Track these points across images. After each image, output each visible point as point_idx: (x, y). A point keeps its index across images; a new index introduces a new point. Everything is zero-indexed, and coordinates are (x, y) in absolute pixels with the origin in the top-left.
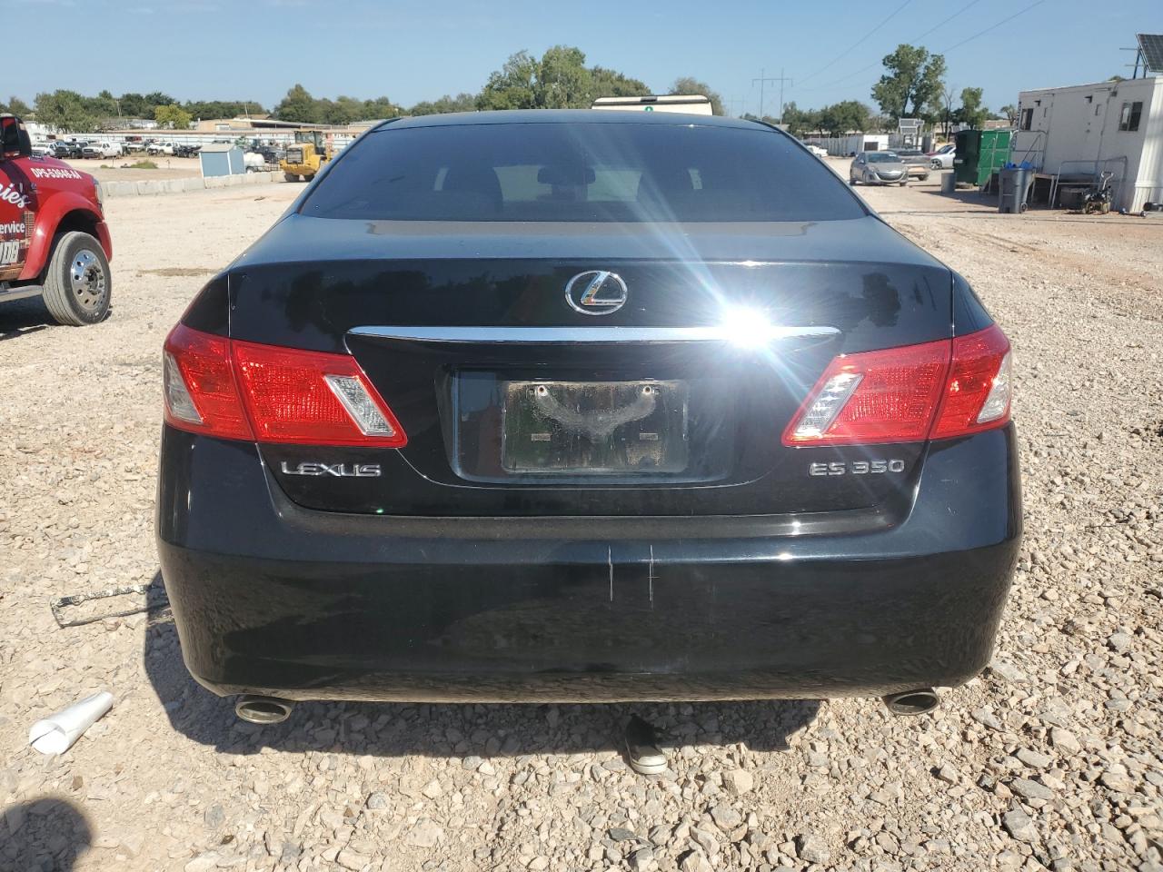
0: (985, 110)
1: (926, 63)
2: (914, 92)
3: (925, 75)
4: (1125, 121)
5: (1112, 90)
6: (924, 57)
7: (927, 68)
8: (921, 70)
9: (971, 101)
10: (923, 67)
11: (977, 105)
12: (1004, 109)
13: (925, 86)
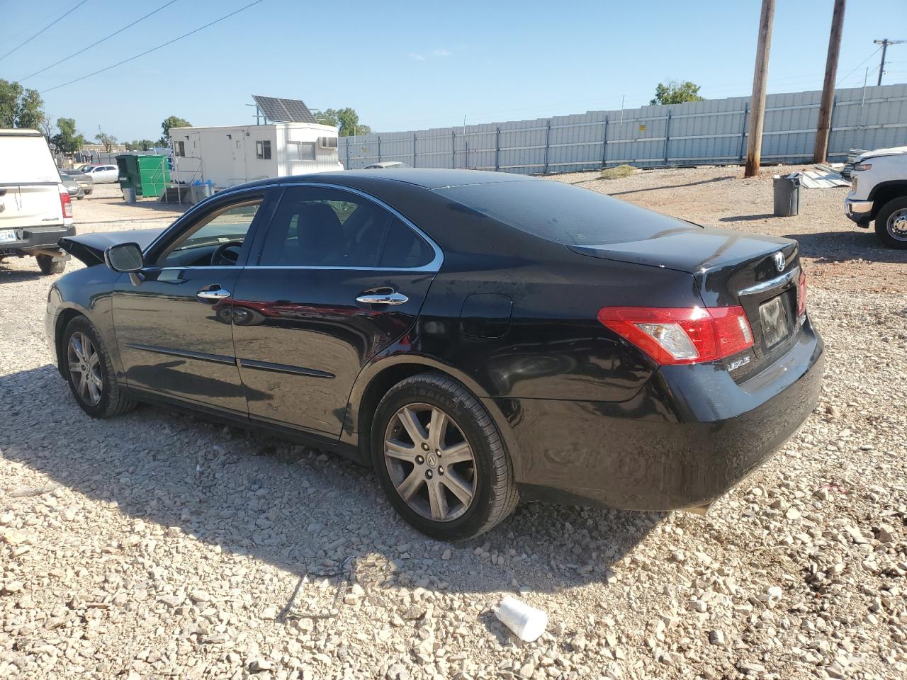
0: (81, 136)
1: (22, 96)
2: (17, 119)
3: (25, 106)
4: (260, 152)
5: (246, 132)
6: (19, 91)
7: (24, 99)
8: (19, 102)
9: (67, 129)
10: (20, 98)
11: (73, 132)
12: (98, 137)
13: (27, 114)
